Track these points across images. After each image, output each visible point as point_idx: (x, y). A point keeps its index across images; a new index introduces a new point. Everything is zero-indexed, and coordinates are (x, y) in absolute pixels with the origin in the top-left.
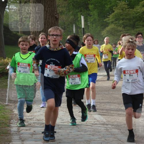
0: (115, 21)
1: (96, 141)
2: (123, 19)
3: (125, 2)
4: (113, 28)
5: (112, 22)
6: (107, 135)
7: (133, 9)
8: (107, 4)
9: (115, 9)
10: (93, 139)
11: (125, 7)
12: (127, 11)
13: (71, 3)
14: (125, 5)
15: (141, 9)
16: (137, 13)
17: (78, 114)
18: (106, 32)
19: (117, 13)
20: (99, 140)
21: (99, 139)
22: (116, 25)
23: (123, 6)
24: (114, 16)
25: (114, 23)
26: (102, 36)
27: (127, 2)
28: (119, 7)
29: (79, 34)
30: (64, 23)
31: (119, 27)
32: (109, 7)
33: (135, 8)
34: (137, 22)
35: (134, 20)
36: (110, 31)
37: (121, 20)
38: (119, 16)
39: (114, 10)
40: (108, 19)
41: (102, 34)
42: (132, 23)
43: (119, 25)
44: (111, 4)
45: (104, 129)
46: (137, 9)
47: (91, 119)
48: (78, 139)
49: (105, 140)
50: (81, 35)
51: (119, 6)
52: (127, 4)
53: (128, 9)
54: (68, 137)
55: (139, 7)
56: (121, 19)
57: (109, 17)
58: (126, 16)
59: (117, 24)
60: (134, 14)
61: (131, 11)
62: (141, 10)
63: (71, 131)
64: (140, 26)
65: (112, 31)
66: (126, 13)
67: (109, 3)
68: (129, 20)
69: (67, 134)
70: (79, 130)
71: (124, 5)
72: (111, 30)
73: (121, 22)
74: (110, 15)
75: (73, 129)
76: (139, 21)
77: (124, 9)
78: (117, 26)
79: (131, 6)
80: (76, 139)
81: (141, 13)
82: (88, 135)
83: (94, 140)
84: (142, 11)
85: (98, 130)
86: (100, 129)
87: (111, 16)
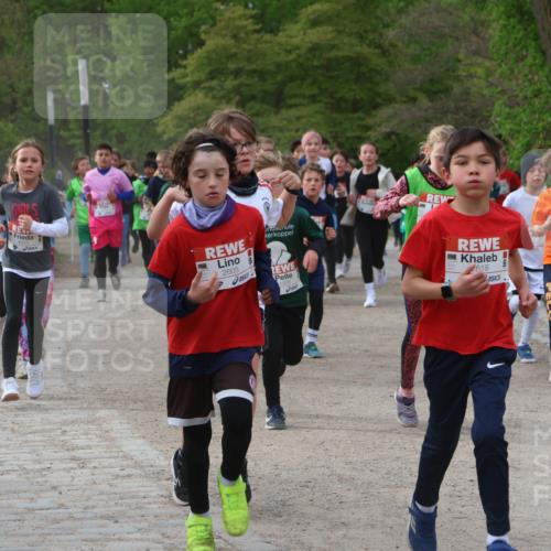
0: (207, 80)
1: (128, 540)
2: (237, 73)
3: (246, 6)
4: (198, 108)
5: (197, 84)
6: (172, 516)
7: (276, 35)
8: (178, 14)
9: (206, 33)
10: (116, 537)
11: (246, 27)
12: (253, 42)
13: (38, 8)
14: (247, 19)
15: (305, 34)
16: (290, 52)
17: (62, 438)
18: (172, 120)
19: (214, 50)
20: (137, 540)
21: (139, 535)
22: (210, 95)
23: (238, 23)
24: (205, 61)
25: (204, 88)
26: (160, 136)
27: (253, 9)
28: (220, 25)
29: (70, 130)
30: (11, 86)
31: (224, 101)
32: (185, 27)
33: (284, 30)
34: (290, 85)
35: (279, 78)
36: (189, 118)
37: (232, 77)
38: (224, 60)
39: (203, 36)
40: (180, 71)
41: (159, 129)
42: (270, 86)
43: (223, 97)
44: (192, 16)
45: (160, 493)
46: (291, 37)
47: (110, 458)
48: (57, 534)
49: (160, 537)
50: (76, 133)
51: (223, 24)
52: (252, 17)
53: (256, 36)
54: (20, 527)
55: (299, 26)
56: (231, 73)
57: (184, 63)
58: (249, 60)
59: (215, 92)
60: (279, 54)
61: (266, 42)
62: (307, 40)
63: (30, 505)
64: (301, 100)
65: (199, 118)
66: (250, 51)
67: (185, 11)
68: (262, 75)
69: (13, 517)
70: (62, 501)
71: (240, 18)
72: (192, 115)
73: (230, 83)
74: (189, 57)
75: (40, 497)
76: (299, 82)
77: (242, 35)
78: (214, 98)
79: (268, 23)
80: (49, 534)
81: (303, 51)
82: (95, 518)
83: (120, 539)
84: (309, 45)
85: (135, 500)
86: (143, 494)
87: (192, 61)
